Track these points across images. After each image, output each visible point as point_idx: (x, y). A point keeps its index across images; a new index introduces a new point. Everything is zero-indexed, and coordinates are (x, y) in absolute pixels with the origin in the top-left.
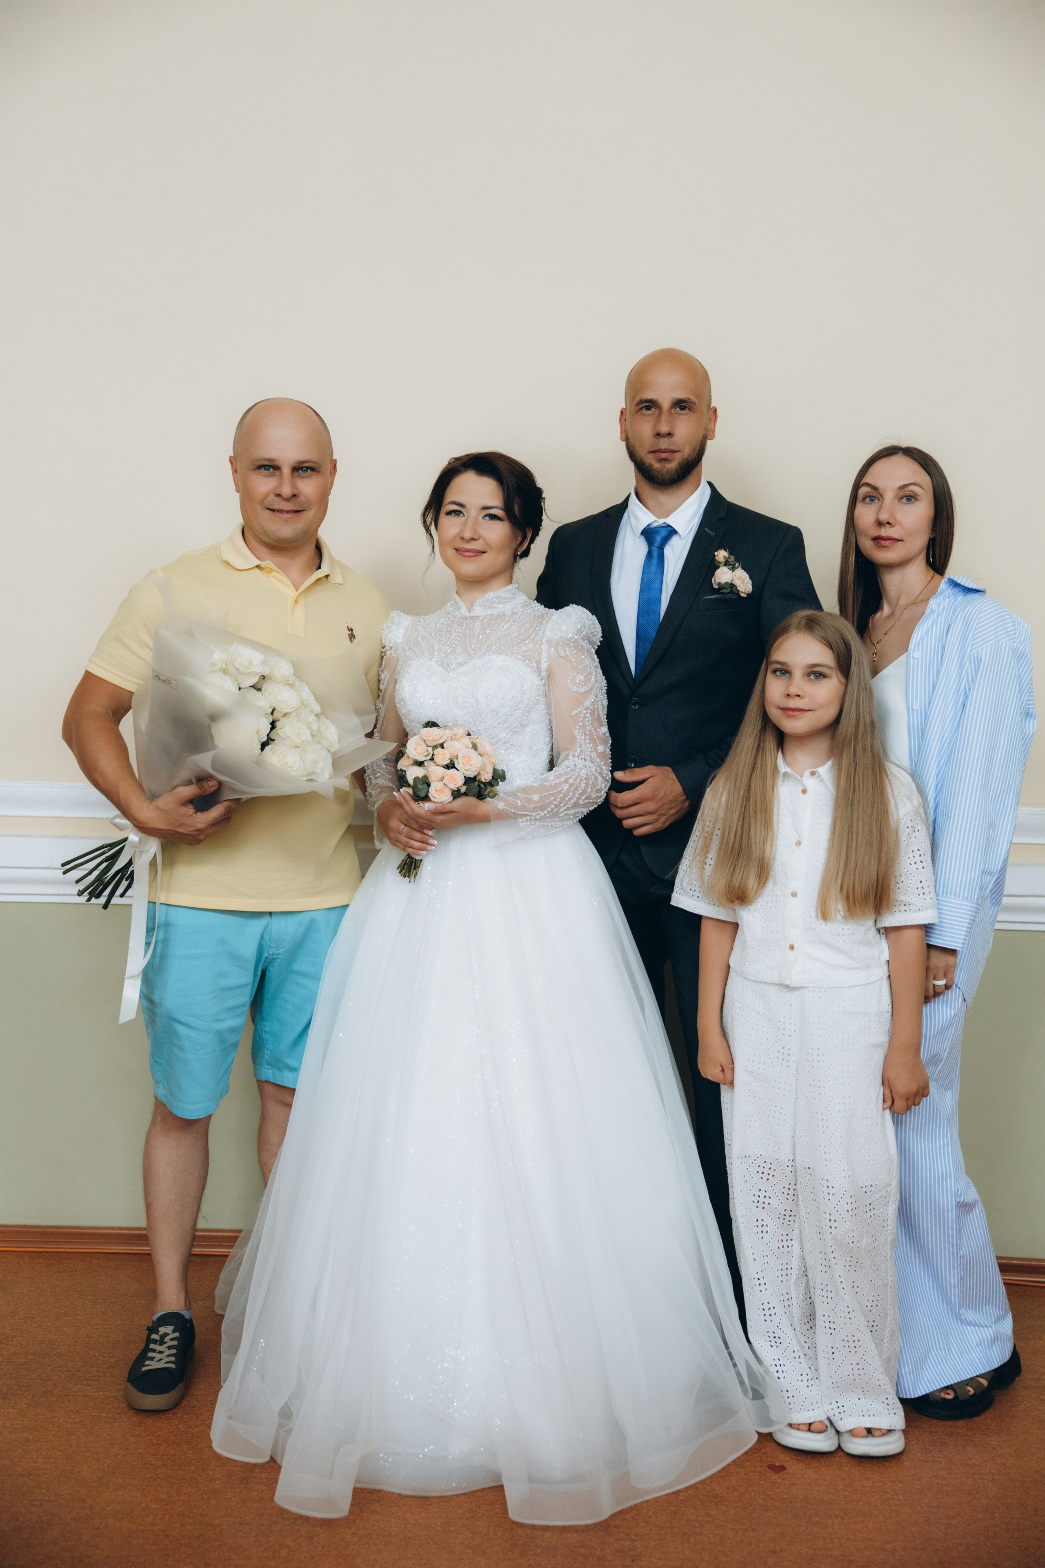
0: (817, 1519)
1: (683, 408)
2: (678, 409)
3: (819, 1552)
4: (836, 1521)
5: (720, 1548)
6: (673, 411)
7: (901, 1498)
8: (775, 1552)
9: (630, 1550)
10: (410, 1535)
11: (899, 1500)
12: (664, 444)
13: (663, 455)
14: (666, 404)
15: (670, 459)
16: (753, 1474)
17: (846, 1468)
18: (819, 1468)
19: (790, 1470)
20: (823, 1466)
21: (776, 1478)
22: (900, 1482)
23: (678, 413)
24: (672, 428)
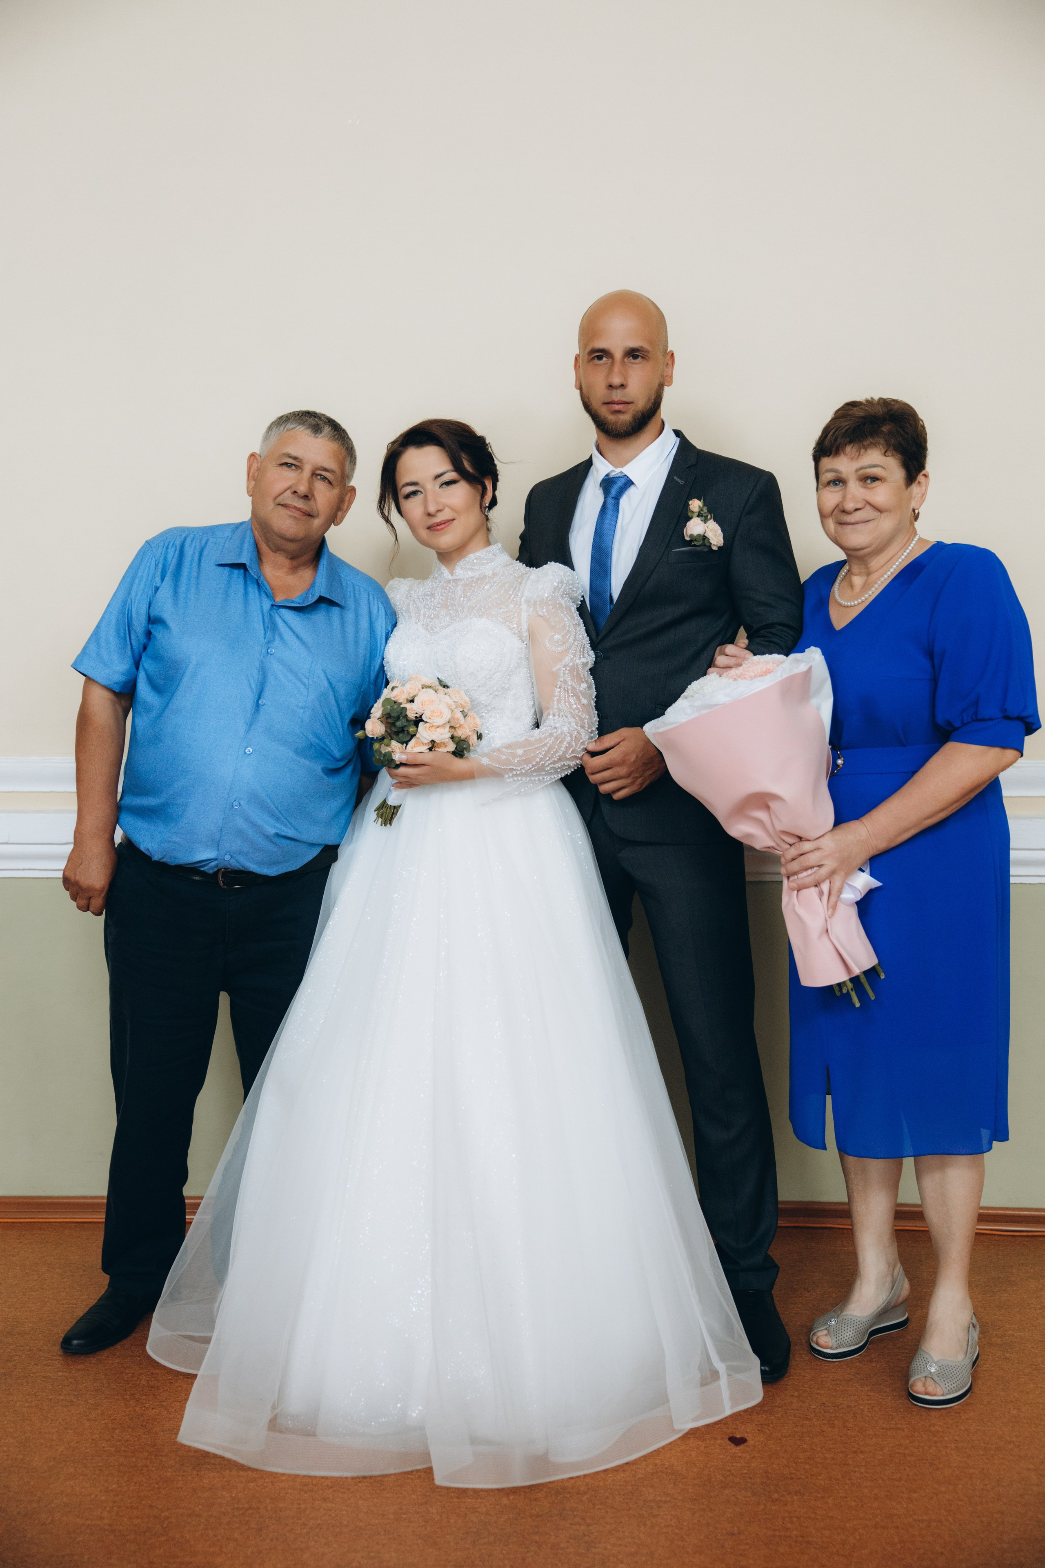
0: (776, 1496)
1: (635, 357)
2: (631, 358)
3: (777, 1533)
4: (796, 1498)
5: (677, 1531)
6: (626, 360)
7: (863, 1470)
8: (733, 1534)
9: (585, 1535)
10: (361, 1524)
11: (861, 1473)
12: (617, 395)
13: (617, 407)
14: (618, 354)
15: (624, 411)
16: (713, 1448)
17: (808, 1438)
18: (780, 1439)
19: (751, 1442)
20: (785, 1437)
21: (737, 1451)
22: (862, 1452)
23: (631, 363)
24: (625, 379)
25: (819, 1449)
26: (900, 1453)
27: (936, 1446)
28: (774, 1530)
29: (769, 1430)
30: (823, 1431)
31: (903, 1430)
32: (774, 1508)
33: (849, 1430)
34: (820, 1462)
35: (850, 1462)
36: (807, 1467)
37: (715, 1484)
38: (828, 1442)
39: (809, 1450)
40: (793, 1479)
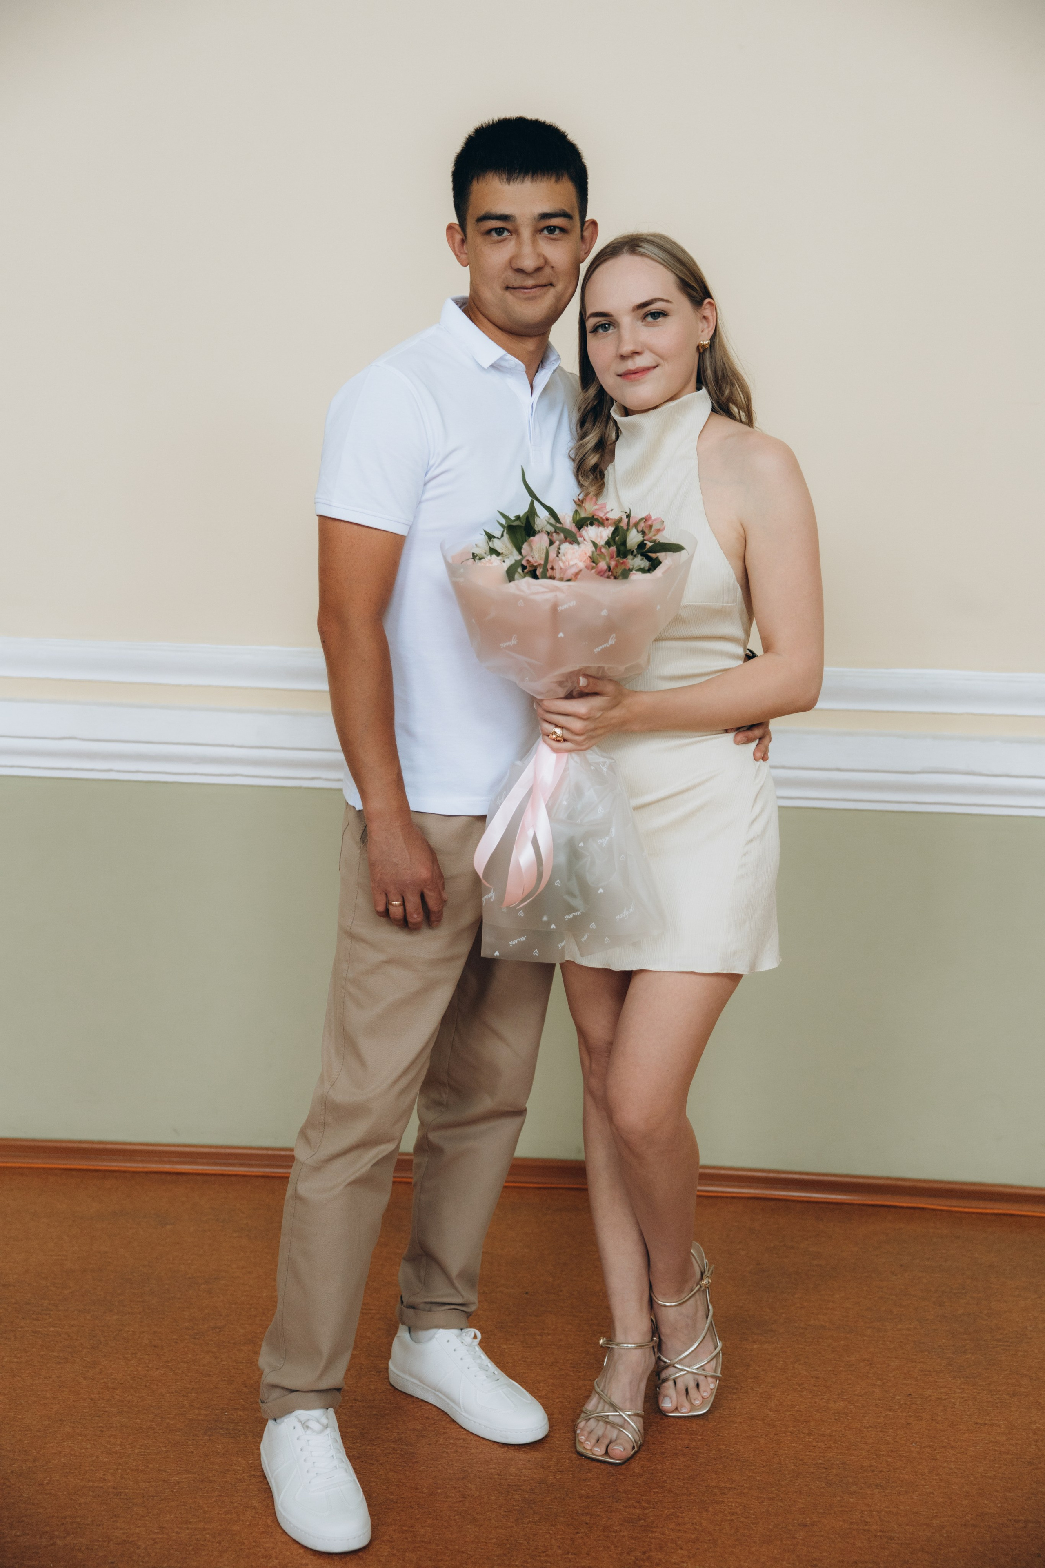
0: (854, 1488)
3: (855, 1526)
4: (876, 1491)
7: (953, 1466)
8: (805, 1526)
11: (950, 1469)
17: (891, 1430)
18: (860, 1430)
20: (865, 1428)
22: (952, 1448)
25: (903, 1442)
26: (996, 1450)
27: (1035, 1445)
28: (851, 1523)
29: (848, 1419)
30: (908, 1424)
31: (999, 1426)
32: (851, 1500)
33: (938, 1423)
34: (904, 1455)
35: (938, 1457)
36: (889, 1460)
37: (786, 1472)
38: (914, 1435)
39: (892, 1442)
40: (873, 1471)
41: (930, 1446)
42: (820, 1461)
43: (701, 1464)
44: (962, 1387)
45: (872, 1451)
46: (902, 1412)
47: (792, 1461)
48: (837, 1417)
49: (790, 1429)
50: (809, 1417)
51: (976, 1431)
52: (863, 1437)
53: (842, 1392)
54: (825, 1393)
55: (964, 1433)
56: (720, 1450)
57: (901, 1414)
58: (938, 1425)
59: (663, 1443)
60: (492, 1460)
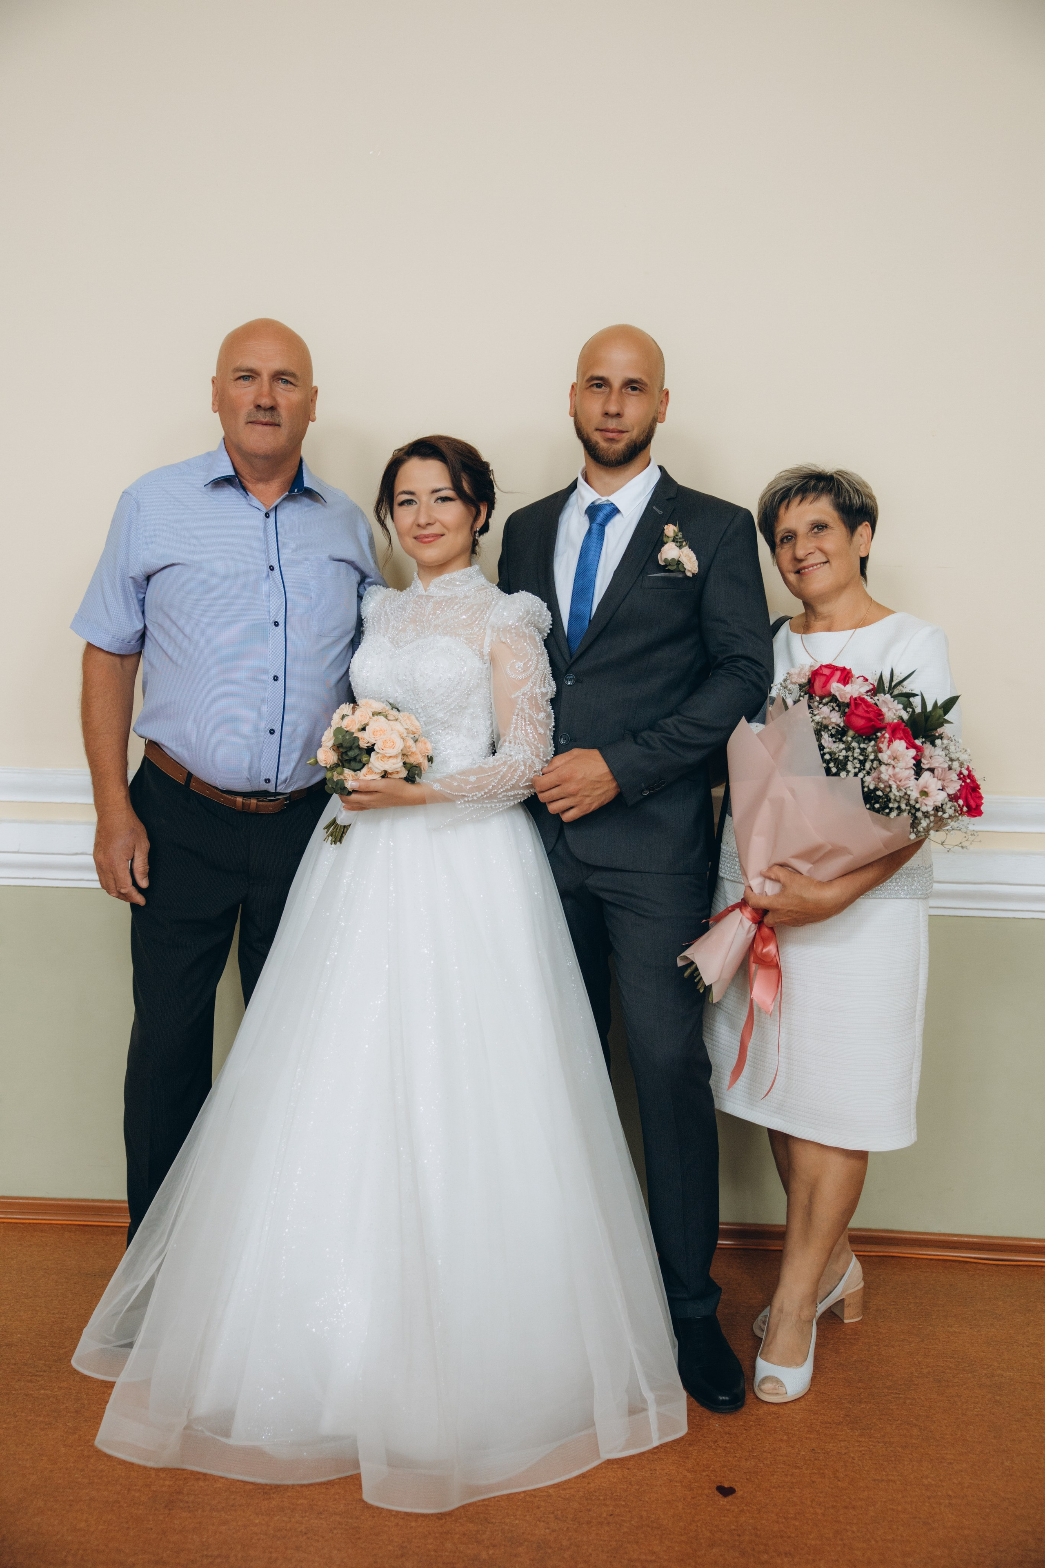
1: (633, 388)
2: (629, 389)
6: (623, 390)
7: (854, 1528)
11: (853, 1532)
12: (612, 424)
13: (611, 435)
14: (617, 384)
15: (618, 439)
16: (700, 1498)
17: (798, 1490)
18: (769, 1490)
19: (739, 1493)
20: (774, 1488)
21: (725, 1503)
22: (854, 1508)
23: (629, 394)
24: (622, 408)
25: (809, 1503)
26: (893, 1510)
27: (929, 1503)
29: (758, 1479)
30: (813, 1482)
33: (840, 1481)
34: (811, 1517)
35: (841, 1519)
36: (797, 1524)
37: (702, 1541)
38: (819, 1495)
39: (799, 1503)
40: (782, 1537)
41: (833, 1507)
42: (734, 1527)
43: (624, 1533)
44: (860, 1439)
45: (781, 1515)
46: (807, 1469)
47: (708, 1528)
48: (748, 1477)
49: (706, 1491)
50: (723, 1477)
51: (875, 1488)
52: (772, 1498)
53: (752, 1448)
54: (737, 1450)
55: (864, 1491)
56: (641, 1517)
57: (806, 1472)
58: (839, 1483)
59: (590, 1510)
60: (429, 1533)
